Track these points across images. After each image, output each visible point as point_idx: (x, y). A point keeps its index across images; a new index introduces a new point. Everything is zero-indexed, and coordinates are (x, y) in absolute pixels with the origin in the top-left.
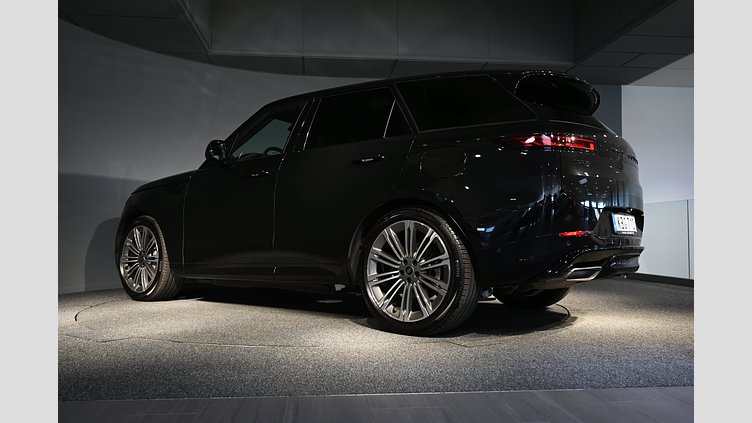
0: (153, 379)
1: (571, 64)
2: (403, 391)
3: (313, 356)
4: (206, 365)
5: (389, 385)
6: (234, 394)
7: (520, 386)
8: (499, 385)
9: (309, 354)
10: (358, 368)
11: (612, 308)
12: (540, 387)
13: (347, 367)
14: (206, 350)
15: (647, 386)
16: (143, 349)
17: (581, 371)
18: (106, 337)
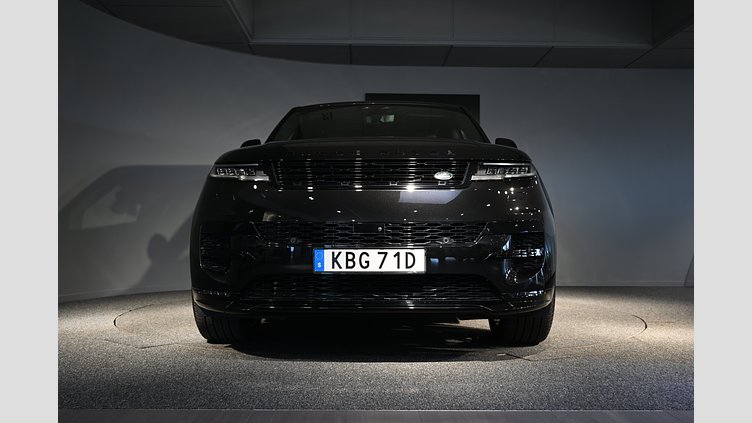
0: (194, 388)
1: (650, 47)
5: (444, 401)
6: (278, 406)
10: (411, 382)
13: (399, 380)
16: (183, 357)
18: (146, 343)
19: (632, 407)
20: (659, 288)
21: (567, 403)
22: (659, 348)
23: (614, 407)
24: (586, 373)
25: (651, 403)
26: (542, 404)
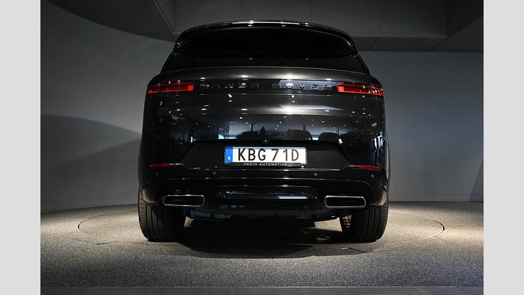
0: (133, 272)
1: (446, 37)
5: (306, 280)
6: (191, 284)
16: (126, 250)
17: (454, 272)
18: (100, 241)
19: (435, 284)
20: (452, 202)
21: (390, 281)
22: (453, 243)
23: (422, 284)
24: (403, 261)
25: (447, 281)
26: (373, 282)
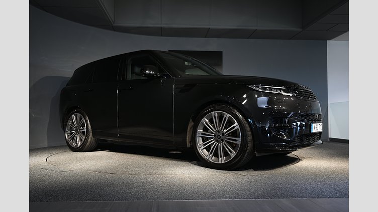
0: (85, 191)
1: (301, 30)
2: (213, 198)
3: (167, 180)
4: (112, 184)
5: (205, 195)
6: (126, 199)
7: (273, 196)
8: (263, 196)
9: (164, 179)
10: (190, 187)
11: (322, 157)
12: (284, 197)
13: (184, 186)
14: (112, 177)
15: (341, 197)
16: (80, 176)
17: (306, 189)
18: (62, 170)
19: (293, 197)
24: (271, 182)
25: (301, 195)
26: (251, 196)
